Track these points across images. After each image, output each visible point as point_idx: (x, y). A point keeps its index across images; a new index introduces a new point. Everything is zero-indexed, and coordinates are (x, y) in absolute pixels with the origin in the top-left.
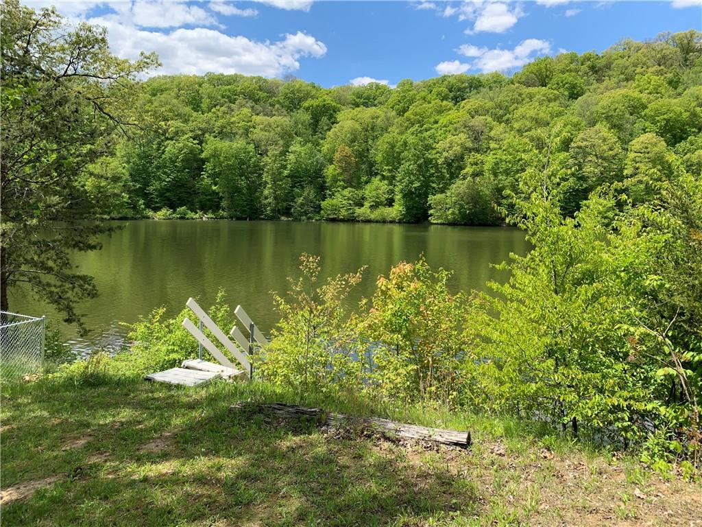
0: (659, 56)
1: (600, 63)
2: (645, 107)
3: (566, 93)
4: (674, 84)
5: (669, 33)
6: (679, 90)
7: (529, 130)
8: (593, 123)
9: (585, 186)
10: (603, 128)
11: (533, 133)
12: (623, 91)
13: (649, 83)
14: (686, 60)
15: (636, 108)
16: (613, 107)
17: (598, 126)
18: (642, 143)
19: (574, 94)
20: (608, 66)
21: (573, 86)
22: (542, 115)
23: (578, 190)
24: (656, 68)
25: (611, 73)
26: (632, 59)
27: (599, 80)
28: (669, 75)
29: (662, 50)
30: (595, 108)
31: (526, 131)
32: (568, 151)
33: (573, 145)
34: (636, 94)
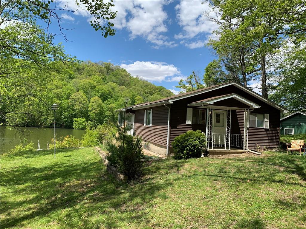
0: (100, 69)
1: (81, 67)
2: (95, 87)
3: (68, 76)
4: (104, 79)
5: (103, 62)
6: (106, 82)
7: (54, 90)
8: (78, 90)
9: (75, 113)
10: (81, 93)
11: (55, 91)
12: (88, 80)
13: (97, 78)
14: (108, 72)
15: (93, 87)
16: (85, 85)
17: (80, 92)
18: (94, 99)
19: (71, 78)
20: (83, 69)
21: (71, 74)
22: (59, 84)
23: (72, 114)
24: (98, 73)
25: (84, 72)
26: (91, 68)
27: (80, 74)
28: (103, 77)
29: (100, 68)
30: (79, 85)
31: (53, 90)
32: (69, 99)
33: (71, 97)
34: (92, 82)
